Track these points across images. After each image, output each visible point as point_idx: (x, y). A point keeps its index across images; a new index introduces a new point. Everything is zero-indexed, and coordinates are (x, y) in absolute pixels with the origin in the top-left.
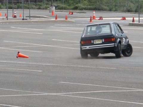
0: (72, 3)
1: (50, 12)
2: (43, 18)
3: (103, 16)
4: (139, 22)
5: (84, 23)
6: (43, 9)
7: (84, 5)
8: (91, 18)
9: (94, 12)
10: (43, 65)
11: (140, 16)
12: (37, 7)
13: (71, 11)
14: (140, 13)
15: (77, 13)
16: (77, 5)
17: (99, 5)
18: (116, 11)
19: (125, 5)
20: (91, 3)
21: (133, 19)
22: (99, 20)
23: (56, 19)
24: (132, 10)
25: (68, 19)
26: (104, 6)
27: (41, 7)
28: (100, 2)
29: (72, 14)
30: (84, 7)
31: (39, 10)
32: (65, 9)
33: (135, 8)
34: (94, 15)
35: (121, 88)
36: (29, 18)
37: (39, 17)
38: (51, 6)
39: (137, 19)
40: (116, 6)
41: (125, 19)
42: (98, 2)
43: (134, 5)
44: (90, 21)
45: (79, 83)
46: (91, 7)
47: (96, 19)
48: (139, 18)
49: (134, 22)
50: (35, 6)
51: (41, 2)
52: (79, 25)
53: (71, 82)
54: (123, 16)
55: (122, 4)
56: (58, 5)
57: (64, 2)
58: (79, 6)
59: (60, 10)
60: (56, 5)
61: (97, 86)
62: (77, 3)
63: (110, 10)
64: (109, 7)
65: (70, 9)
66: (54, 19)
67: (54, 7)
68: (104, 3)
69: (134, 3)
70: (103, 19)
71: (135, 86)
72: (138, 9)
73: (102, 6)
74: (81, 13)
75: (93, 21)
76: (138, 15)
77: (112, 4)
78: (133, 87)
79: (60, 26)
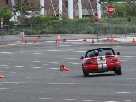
0: (39, 29)
1: (20, 37)
2: (15, 43)
3: (66, 39)
4: (98, 43)
5: (50, 46)
6: (14, 35)
7: (49, 30)
8: (56, 40)
9: (59, 36)
10: (17, 84)
11: (99, 37)
12: (9, 33)
13: (39, 35)
14: (98, 35)
15: (44, 37)
16: (43, 30)
17: (63, 29)
18: (77, 33)
19: (85, 28)
20: (56, 27)
21: (93, 40)
22: (63, 42)
23: (26, 43)
24: (92, 32)
25: (36, 42)
26: (67, 30)
27: (12, 33)
28: (63, 26)
29: (40, 38)
30: (50, 31)
31: (11, 36)
32: (33, 34)
33: (94, 30)
34: (59, 38)
35: (85, 100)
36: (2, 43)
37: (11, 42)
38: (21, 32)
39: (97, 40)
40: (77, 29)
41: (86, 40)
42: (62, 26)
43: (92, 28)
44: (55, 43)
45: (49, 98)
46: (56, 31)
47: (61, 41)
48: (98, 39)
49: (94, 43)
50: (7, 32)
51: (12, 29)
52: (46, 47)
53: (42, 98)
54: (84, 38)
55: (82, 27)
56: (27, 31)
57: (32, 28)
58: (45, 31)
59: (29, 35)
60: (25, 31)
61: (65, 100)
62: (43, 28)
63: (73, 33)
64: (71, 31)
65: (38, 34)
66: (25, 43)
67: (24, 33)
68: (67, 27)
69: (93, 26)
70: (67, 41)
71: (98, 99)
72: (96, 31)
73: (65, 30)
74: (47, 37)
75: (58, 43)
76: (97, 36)
77: (74, 28)
78: (96, 99)
79: (30, 49)
